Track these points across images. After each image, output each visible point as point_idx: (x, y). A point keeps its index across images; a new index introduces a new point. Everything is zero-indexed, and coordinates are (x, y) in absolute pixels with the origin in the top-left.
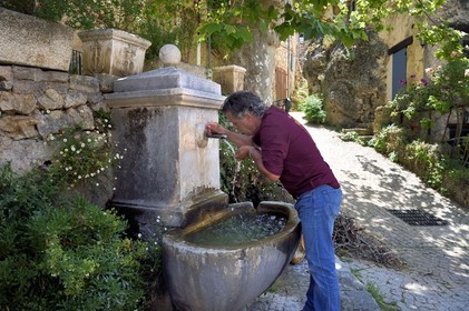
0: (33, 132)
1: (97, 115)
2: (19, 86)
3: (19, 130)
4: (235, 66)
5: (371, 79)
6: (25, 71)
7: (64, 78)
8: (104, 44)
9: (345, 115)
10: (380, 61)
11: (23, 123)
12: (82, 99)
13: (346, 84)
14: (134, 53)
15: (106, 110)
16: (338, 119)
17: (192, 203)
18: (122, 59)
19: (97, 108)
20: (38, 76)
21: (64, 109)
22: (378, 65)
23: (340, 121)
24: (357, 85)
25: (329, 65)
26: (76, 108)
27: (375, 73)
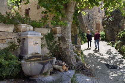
0: (5, 42)
1: (17, 39)
2: (3, 35)
3: (3, 42)
4: (57, 28)
5: (119, 26)
6: (4, 33)
7: (11, 33)
8: (21, 26)
9: (111, 37)
10: (122, 21)
11: (3, 41)
12: (15, 37)
13: (112, 28)
14: (27, 28)
15: (19, 38)
16: (109, 38)
17: (31, 55)
18: (24, 29)
19: (17, 38)
20: (6, 33)
21: (11, 38)
22: (121, 22)
23: (110, 39)
24: (115, 28)
25: (107, 22)
26: (14, 38)
27: (121, 24)
